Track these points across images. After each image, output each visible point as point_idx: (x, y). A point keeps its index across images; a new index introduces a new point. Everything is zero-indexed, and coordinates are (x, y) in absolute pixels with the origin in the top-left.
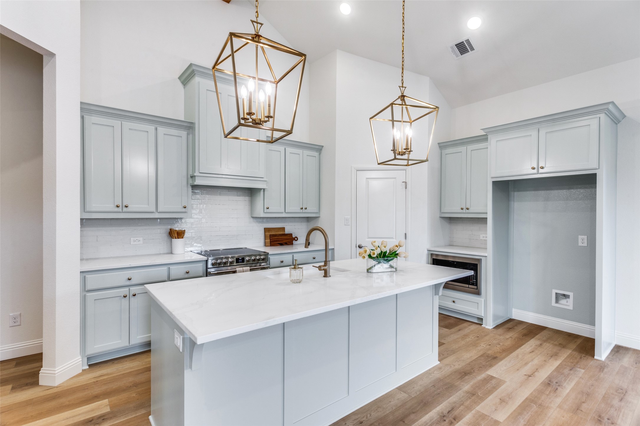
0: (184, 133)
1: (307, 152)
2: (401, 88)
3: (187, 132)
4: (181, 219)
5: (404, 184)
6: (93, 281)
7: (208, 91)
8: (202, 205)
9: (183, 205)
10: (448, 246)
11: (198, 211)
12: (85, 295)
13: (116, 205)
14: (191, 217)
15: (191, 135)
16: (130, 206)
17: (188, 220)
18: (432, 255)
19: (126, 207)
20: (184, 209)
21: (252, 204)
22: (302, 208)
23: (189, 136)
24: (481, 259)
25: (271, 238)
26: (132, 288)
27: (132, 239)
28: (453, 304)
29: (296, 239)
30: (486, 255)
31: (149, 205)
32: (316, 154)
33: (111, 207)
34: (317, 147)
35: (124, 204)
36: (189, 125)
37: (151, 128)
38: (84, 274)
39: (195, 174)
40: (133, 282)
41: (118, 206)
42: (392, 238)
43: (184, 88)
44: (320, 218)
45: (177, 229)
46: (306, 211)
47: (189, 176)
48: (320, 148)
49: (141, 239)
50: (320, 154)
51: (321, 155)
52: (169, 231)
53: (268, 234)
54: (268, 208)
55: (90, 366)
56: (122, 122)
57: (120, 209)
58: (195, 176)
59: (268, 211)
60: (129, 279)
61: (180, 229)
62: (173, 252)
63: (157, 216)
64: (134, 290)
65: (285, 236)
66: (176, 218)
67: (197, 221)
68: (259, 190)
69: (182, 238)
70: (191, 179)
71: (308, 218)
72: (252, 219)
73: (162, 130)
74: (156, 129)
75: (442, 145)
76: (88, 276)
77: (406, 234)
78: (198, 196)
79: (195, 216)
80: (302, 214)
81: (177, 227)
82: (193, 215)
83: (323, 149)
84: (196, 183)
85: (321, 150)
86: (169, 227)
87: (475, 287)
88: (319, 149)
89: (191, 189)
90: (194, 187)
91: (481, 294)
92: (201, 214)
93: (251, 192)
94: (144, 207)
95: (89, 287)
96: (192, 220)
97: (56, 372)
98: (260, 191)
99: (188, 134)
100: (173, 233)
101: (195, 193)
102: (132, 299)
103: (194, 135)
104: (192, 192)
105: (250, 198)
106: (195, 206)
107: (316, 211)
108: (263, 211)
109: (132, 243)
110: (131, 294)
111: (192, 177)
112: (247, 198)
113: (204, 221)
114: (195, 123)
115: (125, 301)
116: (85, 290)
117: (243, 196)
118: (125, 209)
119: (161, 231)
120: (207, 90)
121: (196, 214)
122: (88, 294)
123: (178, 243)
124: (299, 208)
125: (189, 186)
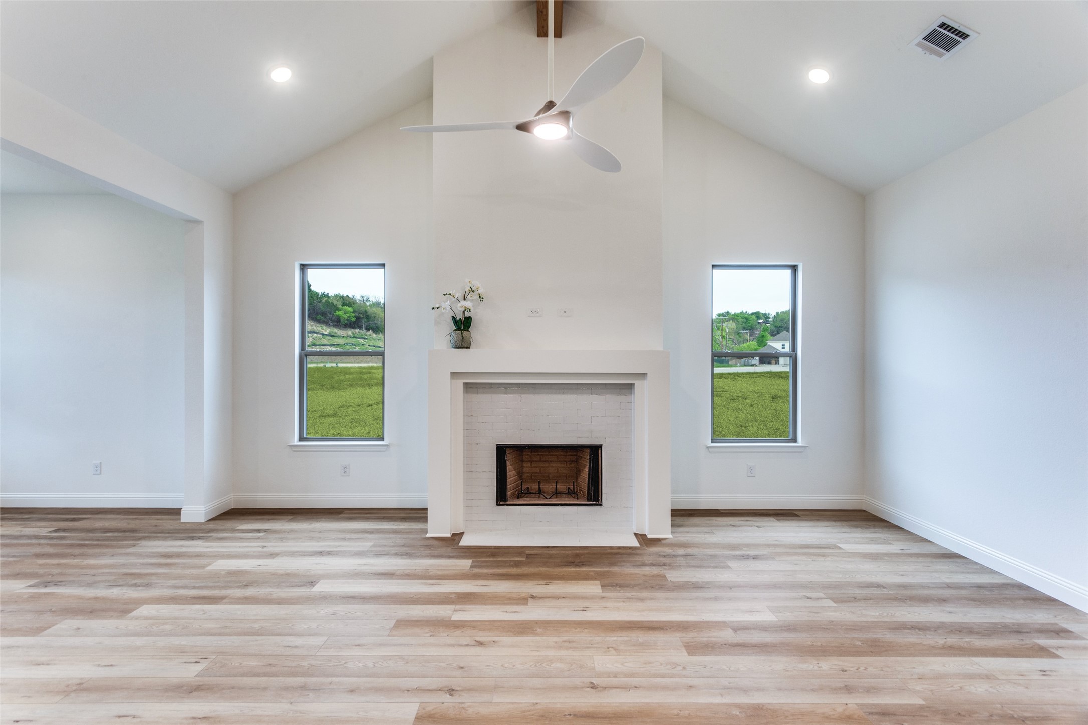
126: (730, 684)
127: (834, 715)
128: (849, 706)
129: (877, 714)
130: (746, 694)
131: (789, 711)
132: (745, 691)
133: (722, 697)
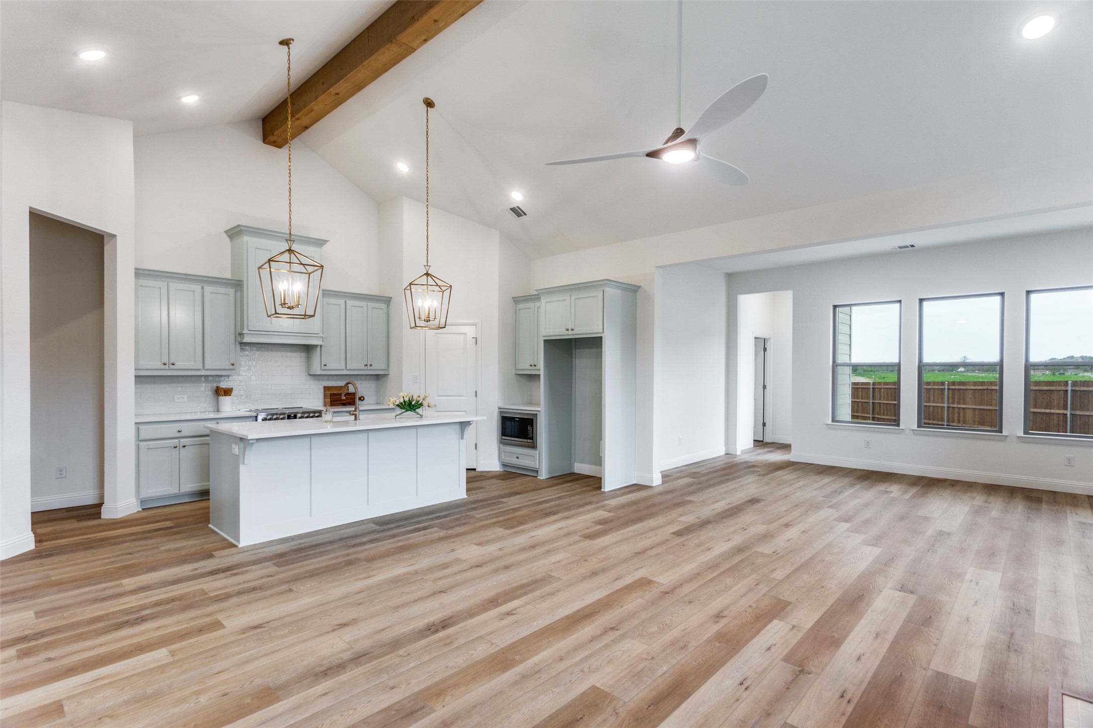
0: (231, 291)
1: (372, 305)
2: (426, 267)
3: (234, 290)
4: (228, 376)
5: (474, 339)
6: (146, 432)
7: (257, 250)
8: (251, 362)
9: (232, 362)
10: (527, 404)
11: (247, 368)
12: (139, 444)
13: (163, 362)
14: (239, 375)
15: (239, 293)
16: (176, 363)
17: (236, 378)
18: (501, 412)
19: (173, 364)
20: (232, 366)
21: (308, 361)
22: (366, 365)
23: (237, 293)
24: (537, 414)
25: (332, 398)
26: (182, 440)
27: (176, 397)
28: (517, 460)
29: (362, 399)
30: (540, 409)
31: (195, 362)
32: (383, 306)
33: (157, 364)
34: (385, 299)
35: (171, 362)
36: (236, 283)
37: (197, 288)
38: (138, 425)
39: (244, 332)
40: (182, 434)
41: (165, 364)
42: (463, 396)
43: (231, 241)
44: (390, 376)
45: (224, 387)
46: (371, 368)
47: (237, 333)
48: (388, 299)
49: (186, 397)
50: (388, 306)
51: (390, 307)
52: (216, 388)
53: (328, 393)
54: (326, 365)
55: (143, 509)
56: (169, 283)
57: (167, 367)
58: (244, 334)
59: (325, 368)
60: (179, 432)
61: (228, 387)
62: (220, 410)
63: (203, 373)
64: (184, 441)
65: (350, 395)
66: (221, 376)
67: (246, 379)
68: (316, 346)
69: (230, 395)
70: (239, 336)
71: (377, 375)
72: (309, 376)
73: (208, 289)
74: (203, 288)
75: (516, 299)
76: (141, 427)
77: (476, 392)
78: (247, 353)
79: (244, 374)
80: (367, 371)
81: (224, 385)
82: (241, 372)
83: (392, 300)
84: (244, 341)
85: (390, 301)
86: (215, 385)
87: (531, 441)
88: (388, 301)
89: (239, 346)
90: (242, 344)
91: (537, 448)
92: (250, 371)
93: (308, 349)
94: (191, 364)
95: (141, 437)
96: (240, 378)
97: (118, 506)
98: (316, 348)
99: (236, 291)
100: (219, 390)
101: (244, 349)
102: (182, 450)
103: (242, 292)
104: (241, 348)
105: (307, 354)
106: (243, 363)
107: (383, 368)
108: (320, 369)
109: (176, 400)
110: (181, 445)
111: (240, 334)
112: (303, 355)
113: (253, 378)
114: (243, 281)
115: (176, 451)
116: (139, 439)
117: (299, 352)
118: (172, 367)
119: (205, 389)
120: (256, 248)
121: (245, 371)
122: (141, 443)
123: (225, 400)
124: (363, 365)
125: (237, 343)
126: (538, 677)
127: (451, 691)
128: (441, 707)
129: (418, 711)
130: (521, 674)
131: (484, 676)
132: (525, 677)
133: (535, 663)
